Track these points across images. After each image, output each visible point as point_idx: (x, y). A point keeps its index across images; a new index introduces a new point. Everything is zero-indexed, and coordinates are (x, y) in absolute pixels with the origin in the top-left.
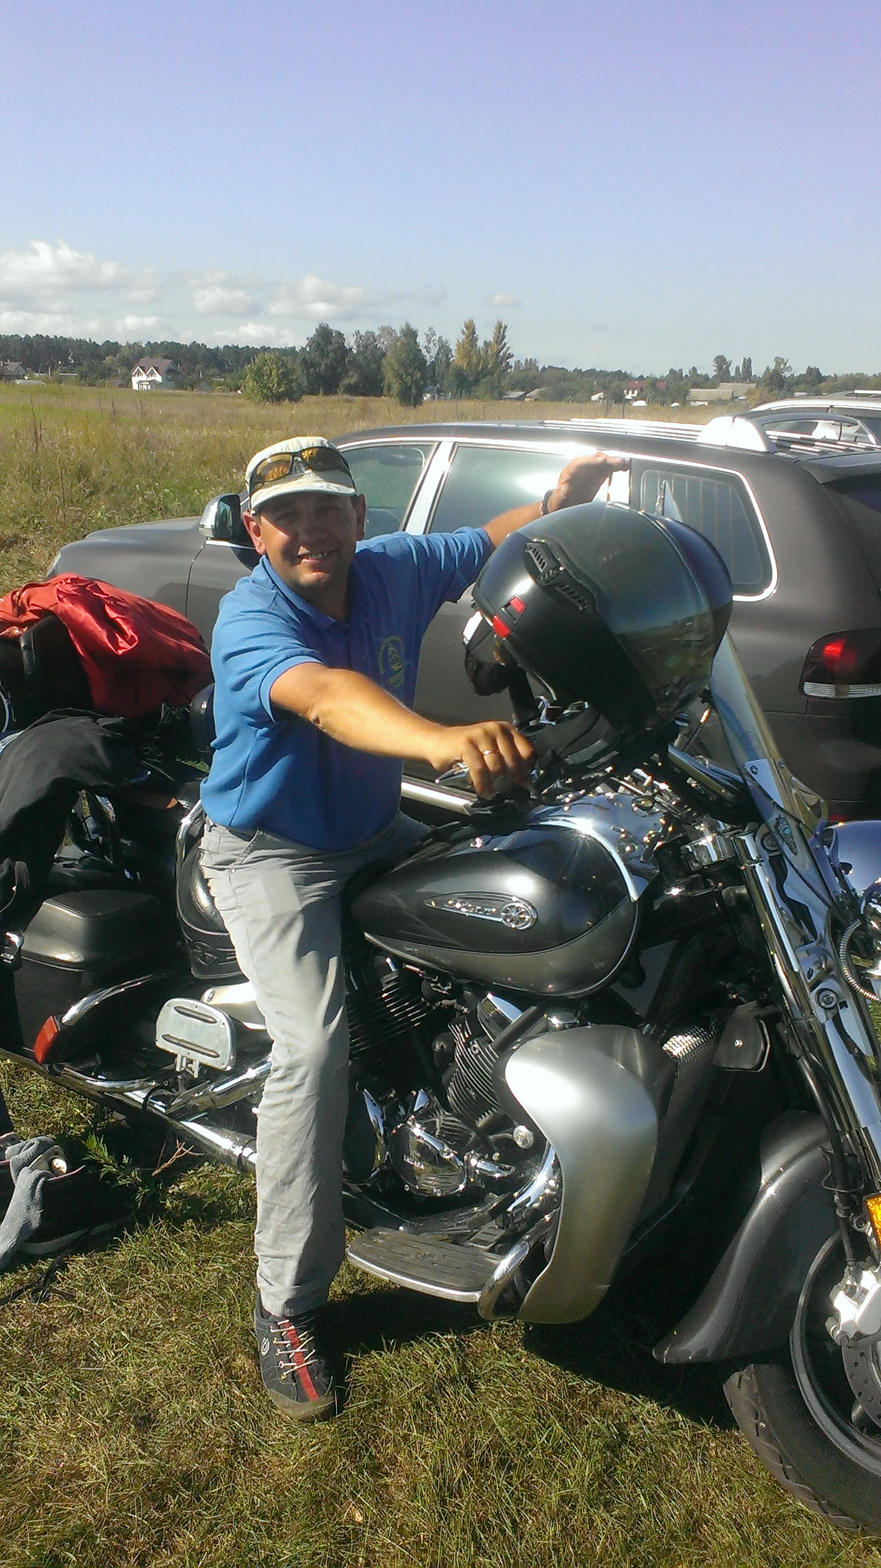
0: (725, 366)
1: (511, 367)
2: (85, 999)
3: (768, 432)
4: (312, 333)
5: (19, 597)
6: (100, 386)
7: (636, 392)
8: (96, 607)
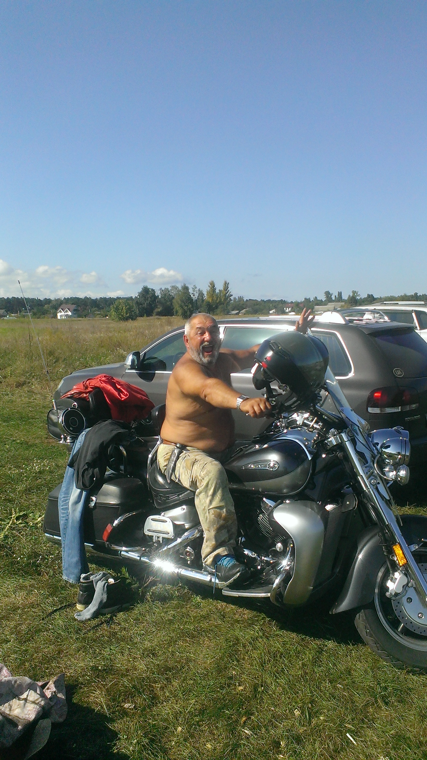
0: (329, 296)
1: (232, 300)
2: (120, 517)
3: (345, 318)
4: (140, 290)
5: (86, 383)
6: (43, 318)
7: (290, 309)
8: (113, 385)
